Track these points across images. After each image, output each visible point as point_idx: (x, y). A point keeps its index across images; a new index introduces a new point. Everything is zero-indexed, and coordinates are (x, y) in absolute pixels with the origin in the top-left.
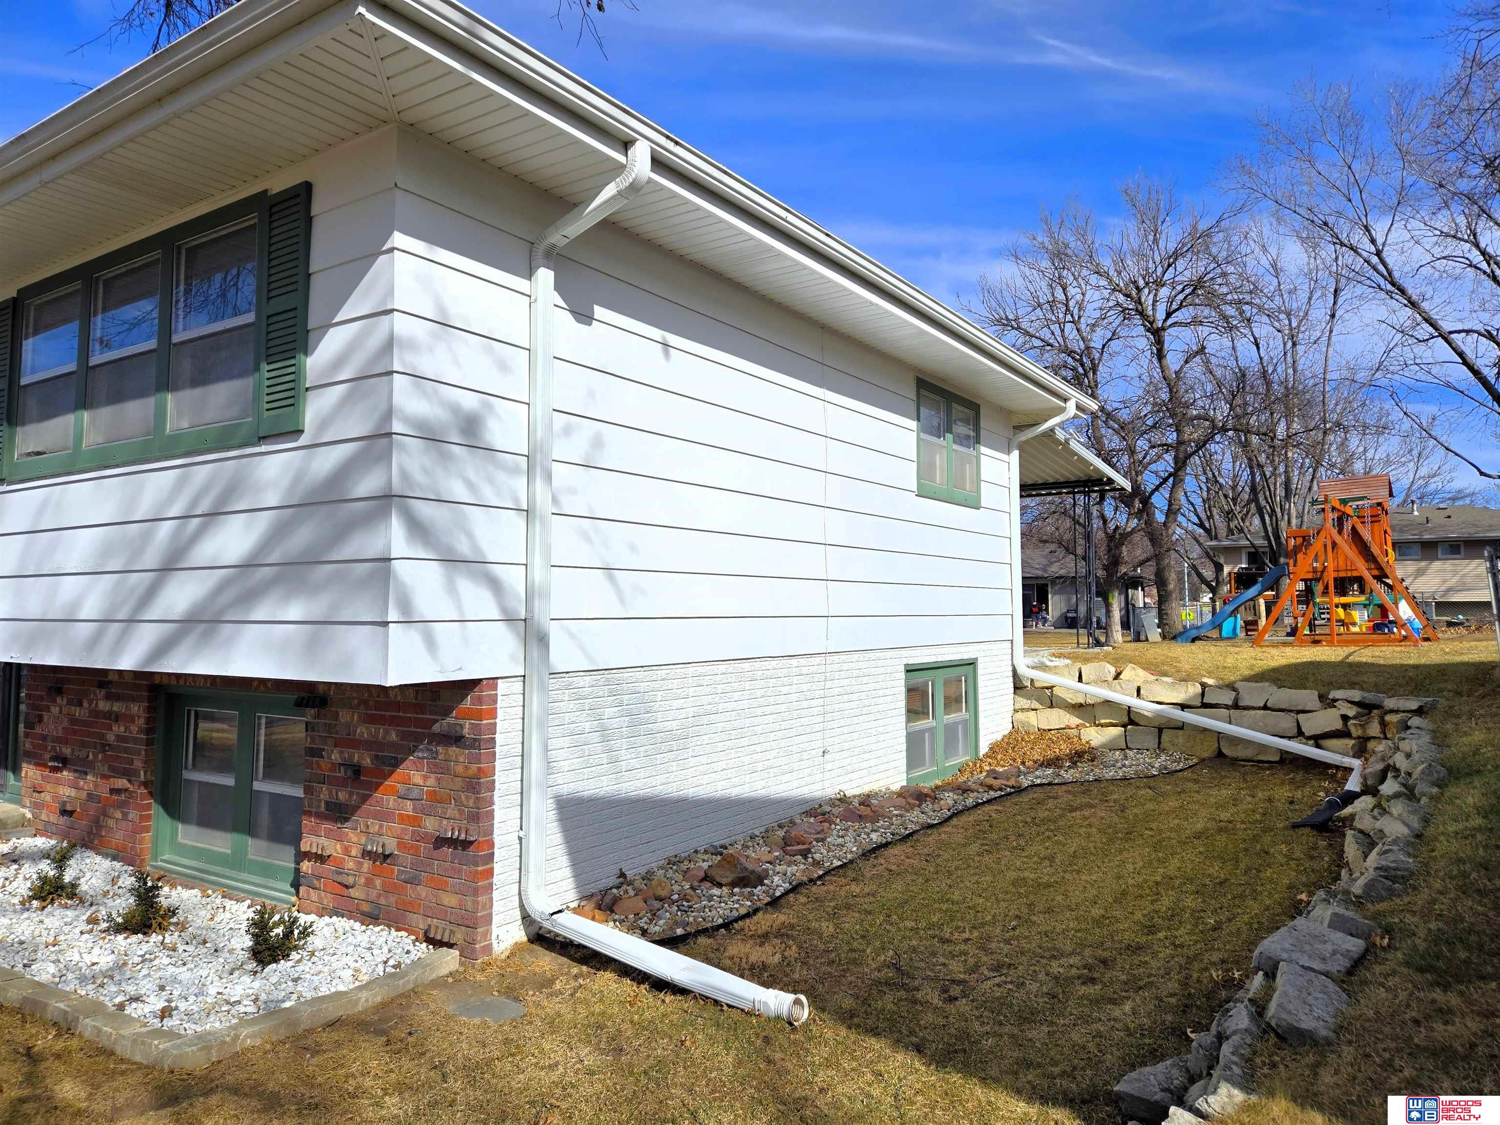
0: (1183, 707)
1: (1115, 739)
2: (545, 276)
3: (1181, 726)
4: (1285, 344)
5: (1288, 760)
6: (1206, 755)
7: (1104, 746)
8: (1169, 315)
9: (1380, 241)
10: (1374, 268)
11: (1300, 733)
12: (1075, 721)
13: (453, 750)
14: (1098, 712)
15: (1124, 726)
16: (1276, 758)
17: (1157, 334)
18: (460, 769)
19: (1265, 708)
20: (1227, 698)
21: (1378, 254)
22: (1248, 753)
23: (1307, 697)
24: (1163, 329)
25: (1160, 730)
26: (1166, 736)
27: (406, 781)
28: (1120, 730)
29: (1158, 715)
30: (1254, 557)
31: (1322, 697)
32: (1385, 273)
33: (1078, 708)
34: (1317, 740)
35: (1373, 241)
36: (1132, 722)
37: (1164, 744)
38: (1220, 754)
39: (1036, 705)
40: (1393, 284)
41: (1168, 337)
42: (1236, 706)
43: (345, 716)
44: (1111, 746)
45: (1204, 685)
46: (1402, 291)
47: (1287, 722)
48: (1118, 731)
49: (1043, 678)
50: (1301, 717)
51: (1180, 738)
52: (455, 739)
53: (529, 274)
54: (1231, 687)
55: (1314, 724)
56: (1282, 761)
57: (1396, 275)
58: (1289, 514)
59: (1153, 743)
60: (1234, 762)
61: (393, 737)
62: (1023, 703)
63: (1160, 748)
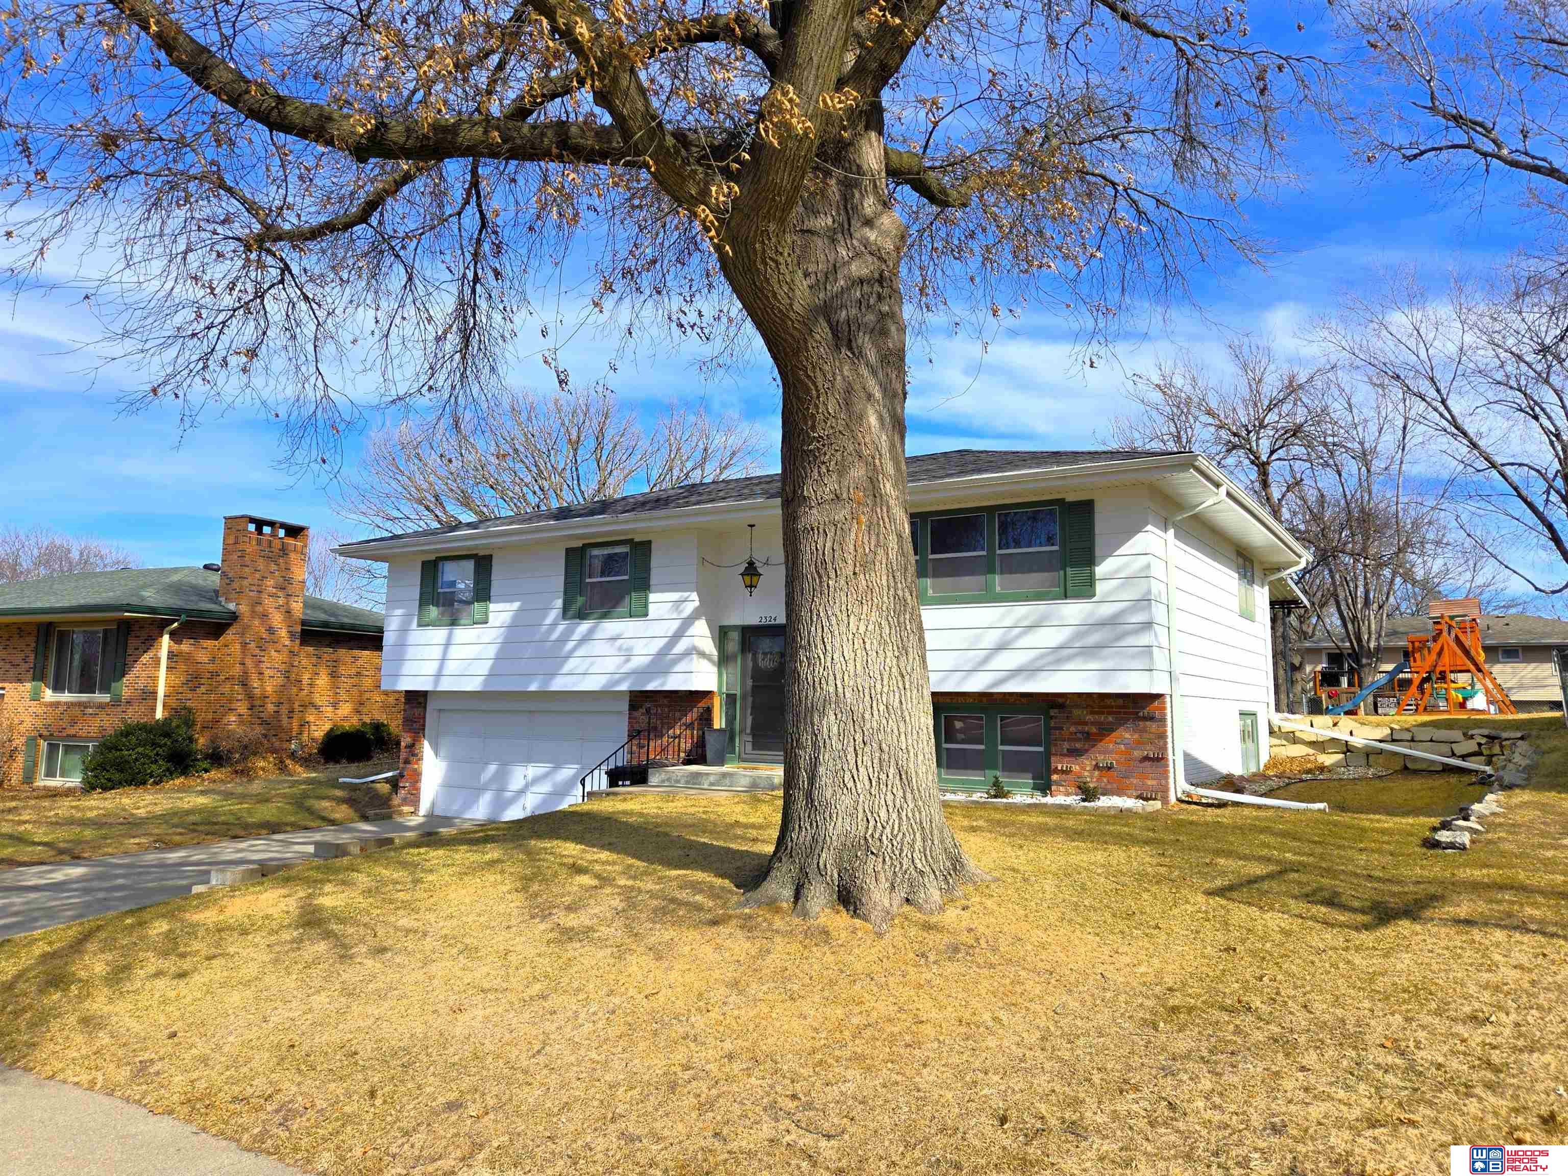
0: (1380, 741)
1: (1339, 761)
2: (1171, 532)
3: (1381, 752)
4: (1359, 469)
5: (1448, 769)
6: (1397, 768)
7: (1332, 765)
8: (1272, 452)
9: (1444, 392)
10: (1441, 415)
11: (1453, 755)
12: (1311, 751)
13: (1148, 723)
14: (1326, 745)
15: (1345, 753)
16: (1440, 768)
17: (1263, 468)
18: (1153, 730)
19: (1431, 741)
20: (1408, 736)
21: (1443, 402)
22: (1424, 766)
23: (1457, 735)
24: (1268, 463)
25: (1368, 755)
26: (1371, 758)
27: (1121, 736)
28: (1342, 756)
29: (1367, 746)
30: (1335, 658)
31: (1465, 734)
32: (1449, 418)
33: (1312, 744)
34: (1464, 757)
35: (1438, 391)
36: (1348, 751)
37: (1371, 762)
38: (1406, 768)
39: (1284, 742)
40: (1457, 428)
41: (1271, 469)
42: (1413, 740)
43: (1076, 712)
44: (1337, 765)
45: (1392, 729)
46: (1465, 434)
47: (1445, 748)
48: (1341, 756)
49: (1287, 727)
50: (1454, 745)
51: (1381, 760)
52: (1152, 719)
53: (1166, 531)
54: (1408, 730)
55: (1460, 749)
56: (1444, 770)
57: (1460, 421)
58: (1369, 620)
59: (1364, 762)
60: (1416, 772)
61: (1110, 719)
62: (1276, 741)
63: (1368, 765)
